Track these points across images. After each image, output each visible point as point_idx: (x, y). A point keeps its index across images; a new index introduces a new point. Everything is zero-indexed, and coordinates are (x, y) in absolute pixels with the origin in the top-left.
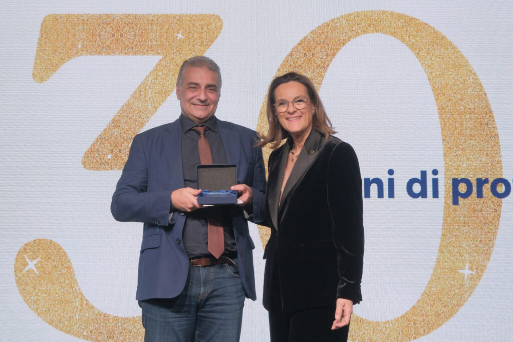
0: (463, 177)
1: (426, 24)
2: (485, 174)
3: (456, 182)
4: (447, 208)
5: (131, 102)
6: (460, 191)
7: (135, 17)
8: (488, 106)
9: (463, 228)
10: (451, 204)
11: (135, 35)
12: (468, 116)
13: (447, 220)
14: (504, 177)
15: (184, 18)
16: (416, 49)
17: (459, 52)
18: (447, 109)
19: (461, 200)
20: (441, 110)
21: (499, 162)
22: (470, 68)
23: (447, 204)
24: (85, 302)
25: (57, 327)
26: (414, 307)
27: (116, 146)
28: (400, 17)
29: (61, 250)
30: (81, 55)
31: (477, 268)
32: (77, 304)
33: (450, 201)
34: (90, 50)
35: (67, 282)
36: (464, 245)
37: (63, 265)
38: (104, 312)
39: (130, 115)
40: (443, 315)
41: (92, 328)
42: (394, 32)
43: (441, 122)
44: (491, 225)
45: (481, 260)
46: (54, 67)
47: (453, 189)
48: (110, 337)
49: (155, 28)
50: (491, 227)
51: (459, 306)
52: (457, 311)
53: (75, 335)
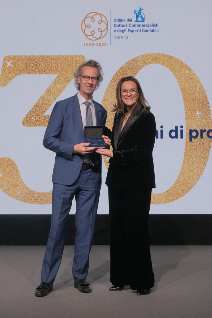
0: (194, 129)
1: (178, 59)
2: (204, 128)
3: (191, 131)
4: (187, 143)
5: (44, 95)
6: (193, 135)
7: (46, 57)
8: (206, 97)
9: (194, 152)
10: (189, 141)
11: (46, 65)
12: (197, 101)
13: (187, 148)
15: (68, 57)
16: (173, 71)
17: (193, 72)
18: (187, 98)
19: (193, 140)
20: (185, 98)
21: (211, 122)
22: (198, 80)
23: (187, 141)
24: (24, 186)
25: (12, 197)
26: (172, 187)
27: (38, 116)
28: (166, 56)
29: (13, 163)
30: (21, 74)
31: (200, 170)
32: (21, 187)
33: (188, 139)
34: (25, 72)
35: (16, 177)
36: (195, 160)
37: (14, 169)
38: (33, 190)
39: (44, 102)
40: (185, 191)
41: (27, 197)
42: (164, 63)
43: (184, 104)
45: (202, 166)
46: (9, 80)
47: (190, 134)
48: (36, 201)
49: (55, 62)
50: (207, 151)
51: (192, 187)
52: (191, 189)
53: (20, 200)
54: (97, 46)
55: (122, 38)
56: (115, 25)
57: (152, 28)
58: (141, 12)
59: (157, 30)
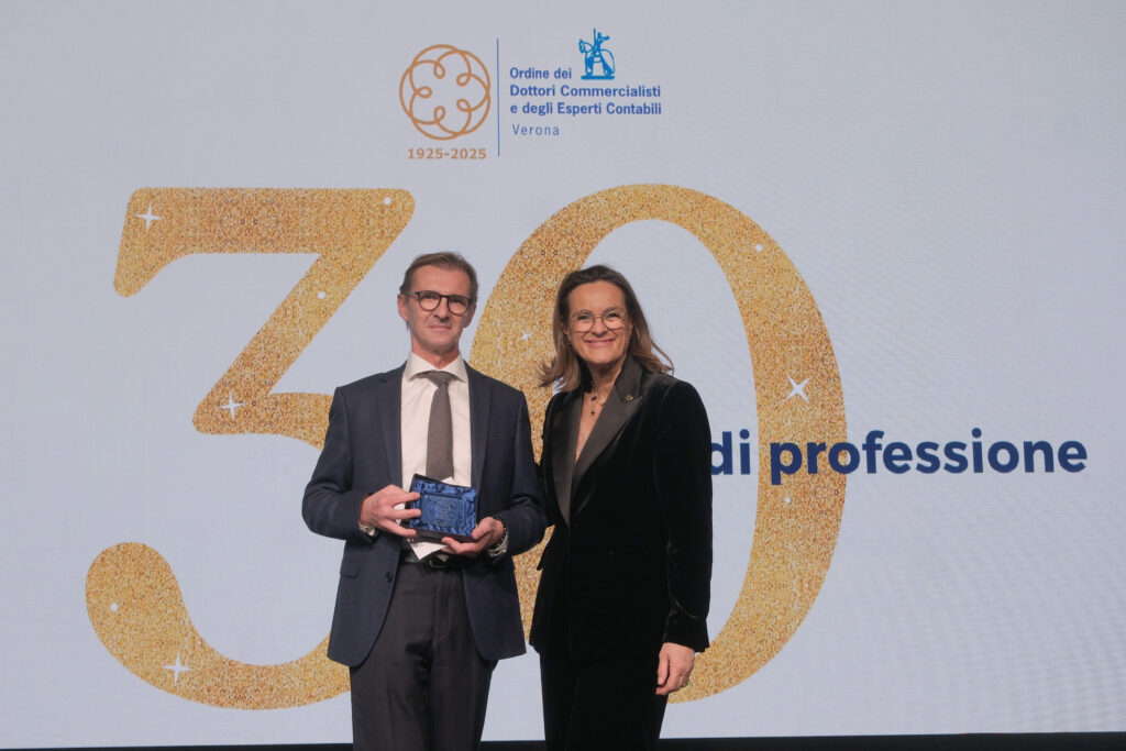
0: (787, 442)
1: (728, 206)
2: (820, 436)
3: (776, 450)
4: (763, 488)
5: (271, 326)
6: (783, 463)
7: (277, 193)
8: (823, 331)
9: (788, 520)
10: (770, 482)
11: (277, 222)
12: (793, 348)
13: (763, 508)
14: (849, 440)
15: (354, 196)
16: (713, 244)
17: (778, 248)
18: (761, 337)
19: (784, 478)
20: (753, 337)
21: (841, 418)
22: (796, 274)
23: (763, 483)
24: (199, 643)
25: (154, 682)
27: (248, 396)
28: (688, 194)
29: (160, 561)
30: (192, 252)
31: (809, 582)
32: (186, 646)
33: (768, 477)
34: (205, 246)
35: (170, 611)
36: (790, 547)
37: (163, 585)
38: (230, 658)
39: (269, 347)
40: (758, 656)
41: (210, 683)
42: (680, 218)
43: (752, 356)
44: (829, 515)
45: (815, 569)
46: (149, 271)
47: (772, 460)
48: (240, 697)
49: (308, 210)
50: (830, 518)
51: (783, 640)
52: (781, 649)
53: (184, 696)
54: (453, 157)
55: (539, 131)
56: (515, 90)
57: (639, 101)
58: (602, 46)
59: (656, 109)
